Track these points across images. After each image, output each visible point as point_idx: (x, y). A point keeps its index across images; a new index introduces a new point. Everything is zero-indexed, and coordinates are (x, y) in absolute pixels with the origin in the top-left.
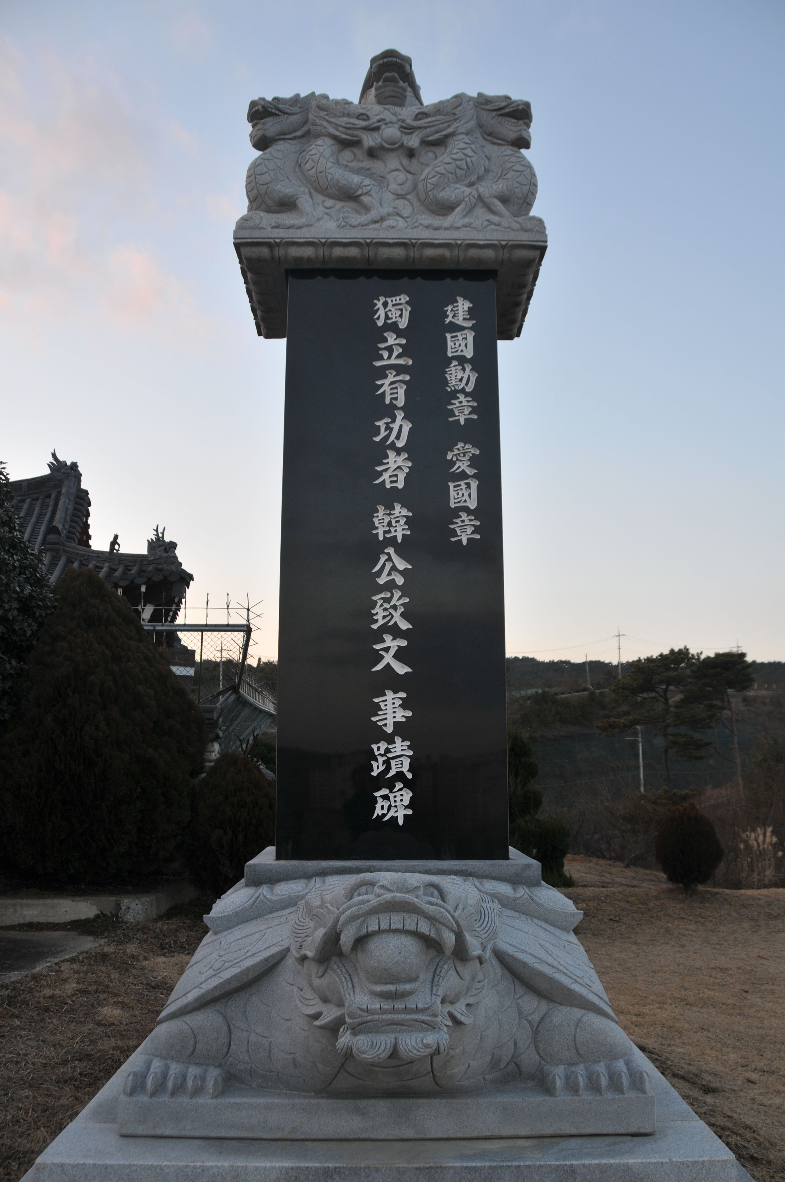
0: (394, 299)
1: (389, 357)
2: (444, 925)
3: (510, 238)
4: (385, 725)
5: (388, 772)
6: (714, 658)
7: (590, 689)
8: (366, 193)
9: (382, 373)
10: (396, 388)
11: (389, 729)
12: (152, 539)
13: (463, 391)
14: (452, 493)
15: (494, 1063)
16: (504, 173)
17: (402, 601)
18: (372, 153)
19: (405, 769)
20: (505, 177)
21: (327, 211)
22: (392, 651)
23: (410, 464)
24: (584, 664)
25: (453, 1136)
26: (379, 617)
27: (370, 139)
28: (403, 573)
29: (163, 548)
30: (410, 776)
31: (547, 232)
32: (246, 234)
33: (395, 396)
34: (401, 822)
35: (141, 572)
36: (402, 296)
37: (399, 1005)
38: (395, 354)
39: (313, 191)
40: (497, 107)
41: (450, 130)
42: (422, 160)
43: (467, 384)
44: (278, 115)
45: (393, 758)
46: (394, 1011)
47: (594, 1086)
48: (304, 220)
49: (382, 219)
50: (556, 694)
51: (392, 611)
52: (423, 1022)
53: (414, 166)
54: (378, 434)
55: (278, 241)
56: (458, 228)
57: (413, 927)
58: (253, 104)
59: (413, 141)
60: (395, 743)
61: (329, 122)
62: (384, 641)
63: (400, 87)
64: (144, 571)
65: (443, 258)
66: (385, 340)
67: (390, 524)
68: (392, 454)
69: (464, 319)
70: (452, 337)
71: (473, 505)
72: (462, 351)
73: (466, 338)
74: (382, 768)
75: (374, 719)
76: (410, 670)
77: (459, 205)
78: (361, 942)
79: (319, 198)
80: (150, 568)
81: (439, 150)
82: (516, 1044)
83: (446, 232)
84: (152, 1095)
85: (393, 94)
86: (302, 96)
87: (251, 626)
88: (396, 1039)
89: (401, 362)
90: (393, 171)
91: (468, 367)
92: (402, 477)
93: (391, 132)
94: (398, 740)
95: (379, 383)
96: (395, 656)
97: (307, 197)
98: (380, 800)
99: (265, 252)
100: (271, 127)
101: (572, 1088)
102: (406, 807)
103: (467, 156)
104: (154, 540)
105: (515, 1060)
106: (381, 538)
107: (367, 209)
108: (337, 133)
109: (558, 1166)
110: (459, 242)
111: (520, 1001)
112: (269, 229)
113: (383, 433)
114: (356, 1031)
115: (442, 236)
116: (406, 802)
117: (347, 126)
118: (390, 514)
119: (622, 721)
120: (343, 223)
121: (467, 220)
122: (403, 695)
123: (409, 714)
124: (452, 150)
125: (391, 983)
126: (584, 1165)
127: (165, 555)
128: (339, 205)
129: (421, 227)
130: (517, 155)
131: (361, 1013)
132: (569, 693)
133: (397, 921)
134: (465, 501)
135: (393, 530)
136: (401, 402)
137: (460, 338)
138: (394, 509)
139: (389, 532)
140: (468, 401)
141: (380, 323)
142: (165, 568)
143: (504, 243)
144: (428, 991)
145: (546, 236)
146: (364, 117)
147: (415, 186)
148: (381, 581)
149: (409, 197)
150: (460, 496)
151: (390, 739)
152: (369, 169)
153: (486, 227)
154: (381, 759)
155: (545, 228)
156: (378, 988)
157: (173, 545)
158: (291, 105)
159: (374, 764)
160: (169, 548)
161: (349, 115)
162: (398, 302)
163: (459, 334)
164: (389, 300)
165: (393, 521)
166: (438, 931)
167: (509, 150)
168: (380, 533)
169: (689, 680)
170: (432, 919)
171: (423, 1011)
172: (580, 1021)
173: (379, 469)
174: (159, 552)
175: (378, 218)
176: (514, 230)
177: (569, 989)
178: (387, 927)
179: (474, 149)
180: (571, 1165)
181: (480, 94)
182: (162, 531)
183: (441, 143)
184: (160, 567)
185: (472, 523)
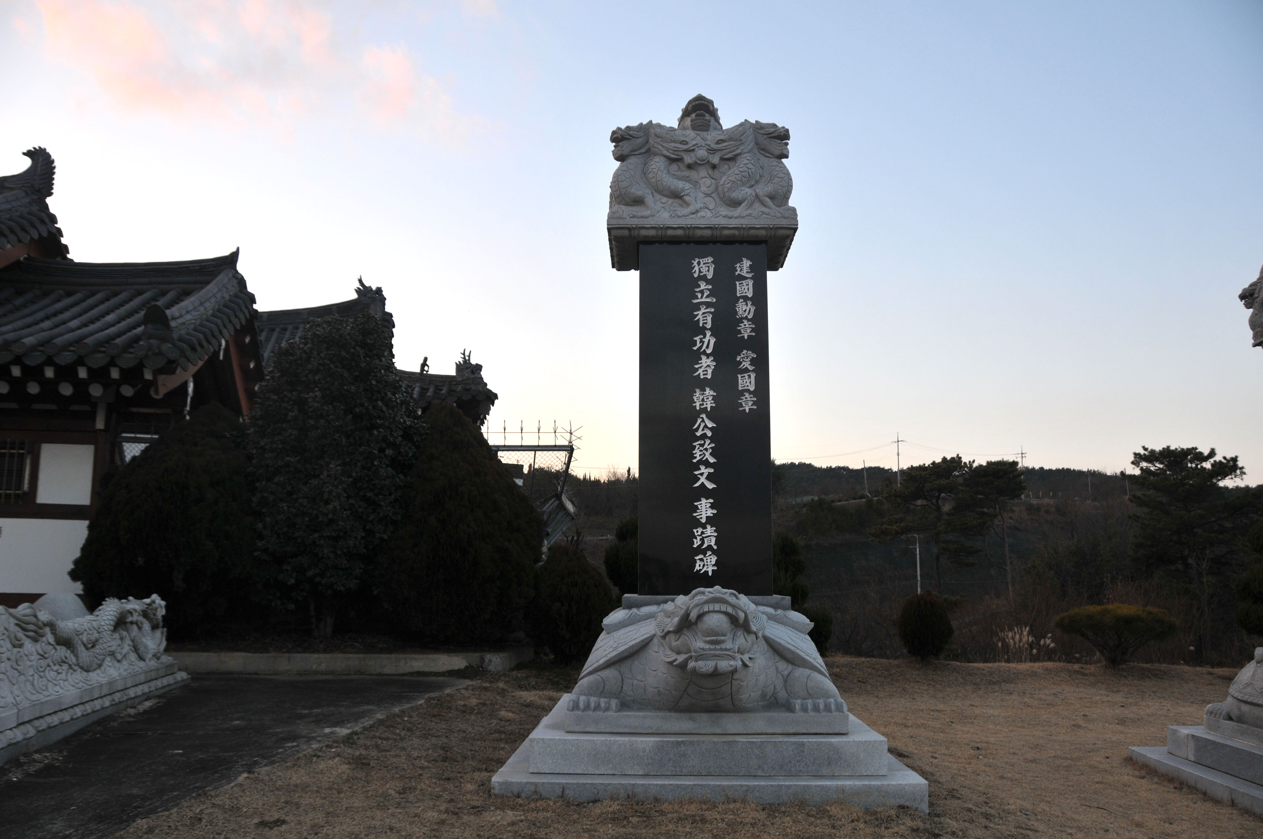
0: (704, 260)
1: (702, 297)
2: (739, 609)
3: (775, 223)
4: (701, 518)
5: (703, 545)
6: (985, 466)
7: (868, 496)
8: (687, 195)
9: (697, 307)
10: (706, 317)
11: (703, 521)
12: (459, 362)
13: (746, 318)
14: (740, 381)
15: (763, 696)
16: (772, 178)
17: (710, 446)
18: (690, 167)
19: (713, 543)
20: (773, 182)
21: (663, 205)
22: (705, 475)
23: (715, 364)
24: (862, 470)
25: (741, 732)
26: (697, 455)
27: (689, 158)
28: (710, 429)
29: (470, 370)
30: (715, 547)
31: (798, 219)
32: (614, 222)
33: (706, 321)
34: (710, 574)
35: (451, 391)
36: (709, 258)
37: (718, 647)
38: (705, 295)
39: (653, 191)
40: (768, 133)
41: (738, 151)
42: (721, 170)
43: (749, 314)
44: (630, 139)
45: (706, 537)
46: (715, 649)
47: (816, 709)
48: (649, 212)
49: (697, 212)
50: (833, 501)
51: (704, 451)
52: (729, 655)
53: (716, 174)
54: (696, 345)
55: (634, 226)
56: (743, 217)
57: (725, 610)
58: (614, 133)
59: (715, 160)
60: (706, 528)
61: (663, 146)
62: (700, 469)
63: (706, 120)
64: (454, 391)
65: (734, 235)
66: (699, 286)
67: (703, 400)
68: (704, 358)
69: (747, 272)
70: (740, 284)
71: (752, 388)
72: (746, 293)
73: (748, 285)
74: (699, 543)
75: (695, 515)
76: (715, 486)
77: (744, 201)
78: (700, 616)
79: (658, 197)
80: (459, 388)
81: (731, 164)
82: (775, 687)
83: (736, 220)
84: (583, 711)
85: (702, 124)
86: (644, 124)
87: (574, 447)
88: (716, 663)
89: (709, 300)
90: (703, 178)
91: (749, 303)
92: (710, 371)
93: (702, 153)
94: (709, 527)
95: (695, 313)
96: (706, 478)
97: (651, 196)
98: (698, 561)
99: (626, 232)
100: (626, 147)
101: (805, 709)
102: (713, 565)
103: (749, 168)
104: (462, 363)
105: (774, 695)
106: (698, 408)
107: (688, 204)
108: (668, 154)
109: (795, 742)
110: (744, 226)
111: (777, 664)
112: (628, 219)
113: (699, 345)
114: (697, 659)
115: (734, 223)
116: (713, 563)
117: (674, 149)
118: (703, 394)
119: (894, 527)
120: (673, 215)
121: (749, 212)
122: (712, 501)
123: (715, 512)
124: (740, 164)
125: (715, 636)
126: (809, 742)
127: (472, 376)
128: (671, 201)
129: (721, 217)
130: (780, 165)
131: (700, 650)
132: (846, 500)
133: (717, 607)
134: (748, 386)
135: (705, 403)
136: (709, 326)
137: (745, 284)
138: (705, 391)
139: (703, 404)
140: (749, 324)
141: (696, 275)
142: (473, 388)
143: (771, 226)
144: (731, 642)
145: (797, 221)
146: (685, 143)
147: (717, 187)
148: (698, 434)
149: (713, 195)
150: (745, 383)
151: (704, 526)
152: (688, 177)
153: (760, 216)
154: (699, 538)
155: (797, 215)
156: (708, 639)
157: (479, 367)
158: (638, 132)
159: (695, 541)
160: (476, 370)
161: (675, 142)
162: (707, 261)
163: (743, 282)
164: (701, 260)
165: (705, 398)
166: (736, 612)
167: (774, 162)
168: (697, 405)
169: (960, 488)
170: (733, 606)
171: (729, 650)
172: (809, 676)
173: (696, 366)
174: (467, 374)
175: (694, 211)
176: (778, 218)
177: (803, 658)
178: (712, 609)
179: (753, 163)
180: (802, 742)
181: (756, 121)
182: (468, 355)
183: (733, 159)
184: (468, 387)
185: (752, 399)
